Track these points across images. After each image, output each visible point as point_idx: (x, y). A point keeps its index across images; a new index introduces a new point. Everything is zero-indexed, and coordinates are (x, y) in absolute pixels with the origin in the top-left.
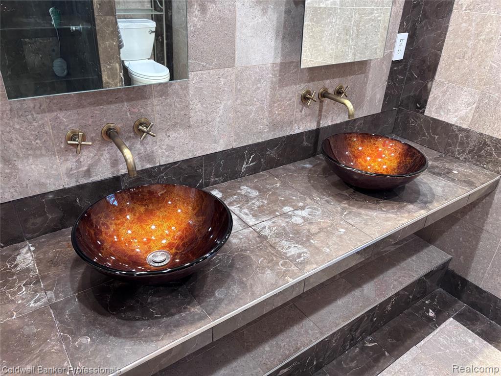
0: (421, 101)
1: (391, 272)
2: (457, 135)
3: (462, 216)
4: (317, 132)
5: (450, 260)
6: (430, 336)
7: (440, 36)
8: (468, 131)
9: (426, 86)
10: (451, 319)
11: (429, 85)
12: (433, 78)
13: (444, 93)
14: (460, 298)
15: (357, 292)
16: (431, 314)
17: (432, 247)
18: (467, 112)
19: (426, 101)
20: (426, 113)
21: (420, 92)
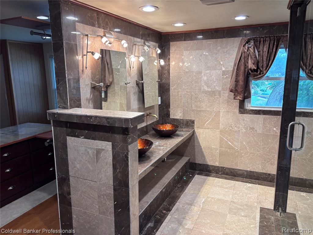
0: (168, 115)
1: (177, 164)
2: (180, 122)
3: (189, 144)
4: (147, 126)
5: (190, 159)
6: (193, 180)
7: (168, 96)
8: (183, 119)
9: (168, 110)
10: (196, 175)
11: (169, 110)
12: (170, 108)
13: (174, 111)
14: (196, 170)
15: (171, 170)
16: (191, 176)
17: (183, 157)
18: (181, 115)
19: (170, 114)
20: (171, 117)
21: (167, 112)
